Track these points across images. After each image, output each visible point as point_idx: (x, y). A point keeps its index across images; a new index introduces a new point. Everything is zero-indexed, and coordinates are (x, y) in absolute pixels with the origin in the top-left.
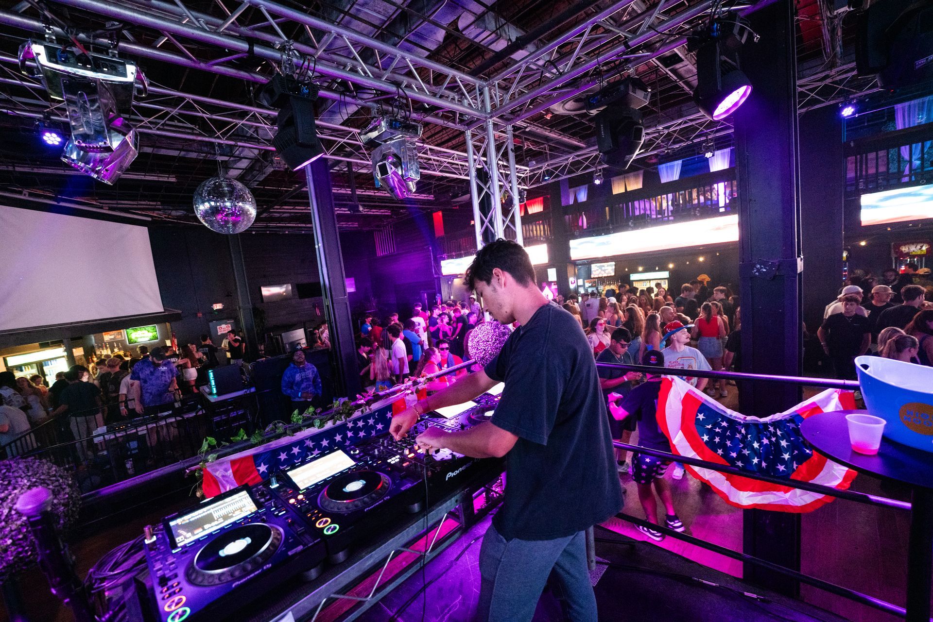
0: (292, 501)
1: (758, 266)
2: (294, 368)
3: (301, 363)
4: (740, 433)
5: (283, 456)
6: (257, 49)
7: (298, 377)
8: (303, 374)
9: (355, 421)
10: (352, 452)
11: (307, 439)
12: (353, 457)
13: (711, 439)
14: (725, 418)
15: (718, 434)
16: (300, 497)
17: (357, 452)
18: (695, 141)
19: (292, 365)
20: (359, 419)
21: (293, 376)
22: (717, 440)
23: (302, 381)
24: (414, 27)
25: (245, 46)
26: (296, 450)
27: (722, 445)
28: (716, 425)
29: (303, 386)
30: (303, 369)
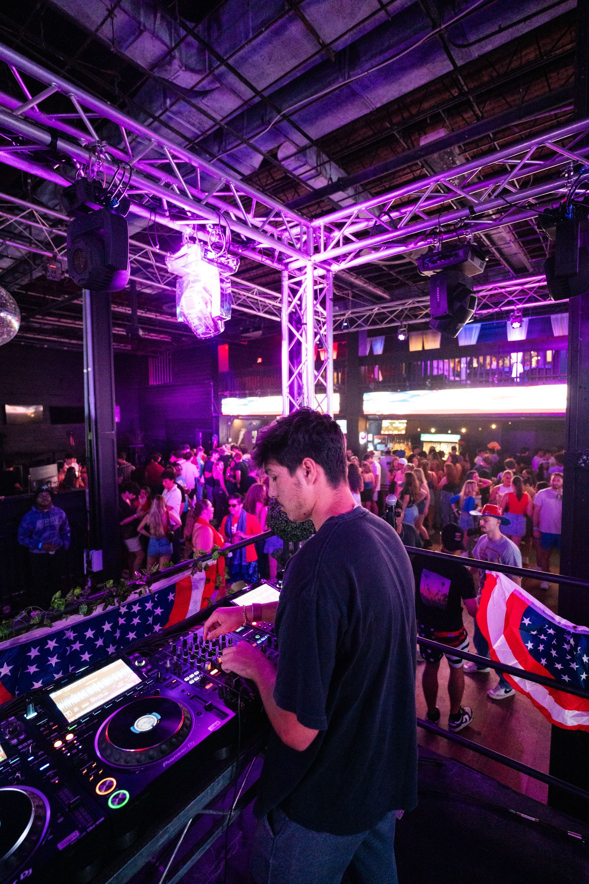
0: (58, 744)
1: (585, 457)
2: (36, 512)
3: (45, 507)
4: (568, 643)
5: (34, 653)
6: (61, 144)
7: (39, 524)
8: (47, 521)
9: (130, 606)
10: (136, 663)
11: (68, 630)
12: (137, 670)
13: (536, 646)
14: (552, 625)
15: (542, 641)
16: (70, 737)
17: (144, 663)
18: (503, 309)
19: (34, 509)
20: (134, 603)
21: (34, 524)
22: (541, 648)
23: (45, 529)
24: (230, 147)
25: (47, 138)
26: (52, 644)
27: (546, 654)
28: (541, 631)
29: (46, 534)
30: (48, 515)
